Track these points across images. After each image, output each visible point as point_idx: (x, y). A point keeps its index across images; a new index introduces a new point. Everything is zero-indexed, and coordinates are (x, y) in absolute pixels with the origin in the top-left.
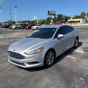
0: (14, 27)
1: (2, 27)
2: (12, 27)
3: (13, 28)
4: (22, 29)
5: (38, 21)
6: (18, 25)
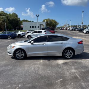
3: (84, 32)
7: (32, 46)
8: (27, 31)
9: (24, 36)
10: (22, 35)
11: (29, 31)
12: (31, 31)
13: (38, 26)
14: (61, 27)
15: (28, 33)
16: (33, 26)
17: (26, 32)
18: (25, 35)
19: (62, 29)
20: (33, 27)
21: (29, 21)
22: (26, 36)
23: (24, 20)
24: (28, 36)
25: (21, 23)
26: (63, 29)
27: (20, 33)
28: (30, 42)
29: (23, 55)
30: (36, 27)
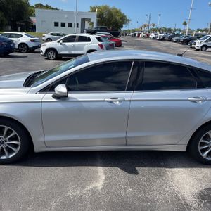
0: (199, 43)
1: (177, 41)
7: (60, 105)
8: (48, 36)
9: (36, 50)
10: (31, 45)
11: (51, 34)
12: (58, 35)
13: (78, 24)
14: (133, 31)
15: (49, 40)
16: (63, 22)
17: (43, 38)
18: (39, 47)
19: (135, 34)
20: (63, 25)
21: (53, 9)
22: (43, 49)
23: (39, 6)
24: (48, 50)
25: (32, 13)
26: (139, 36)
27: (25, 38)
28: (50, 88)
29: (16, 146)
30: (70, 25)
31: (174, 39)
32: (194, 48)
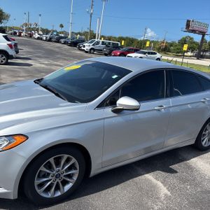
0: (87, 46)
1: (65, 43)
2: (84, 47)
3: (85, 49)
4: (106, 55)
5: (148, 43)
6: (98, 43)
31: (62, 41)
32: (84, 50)
